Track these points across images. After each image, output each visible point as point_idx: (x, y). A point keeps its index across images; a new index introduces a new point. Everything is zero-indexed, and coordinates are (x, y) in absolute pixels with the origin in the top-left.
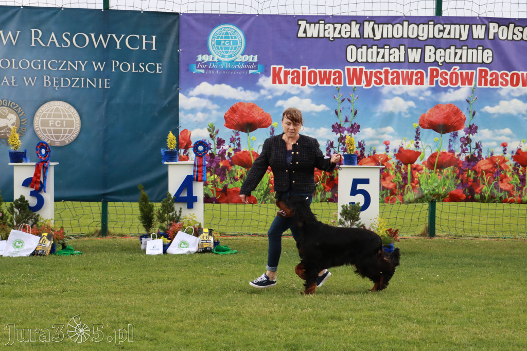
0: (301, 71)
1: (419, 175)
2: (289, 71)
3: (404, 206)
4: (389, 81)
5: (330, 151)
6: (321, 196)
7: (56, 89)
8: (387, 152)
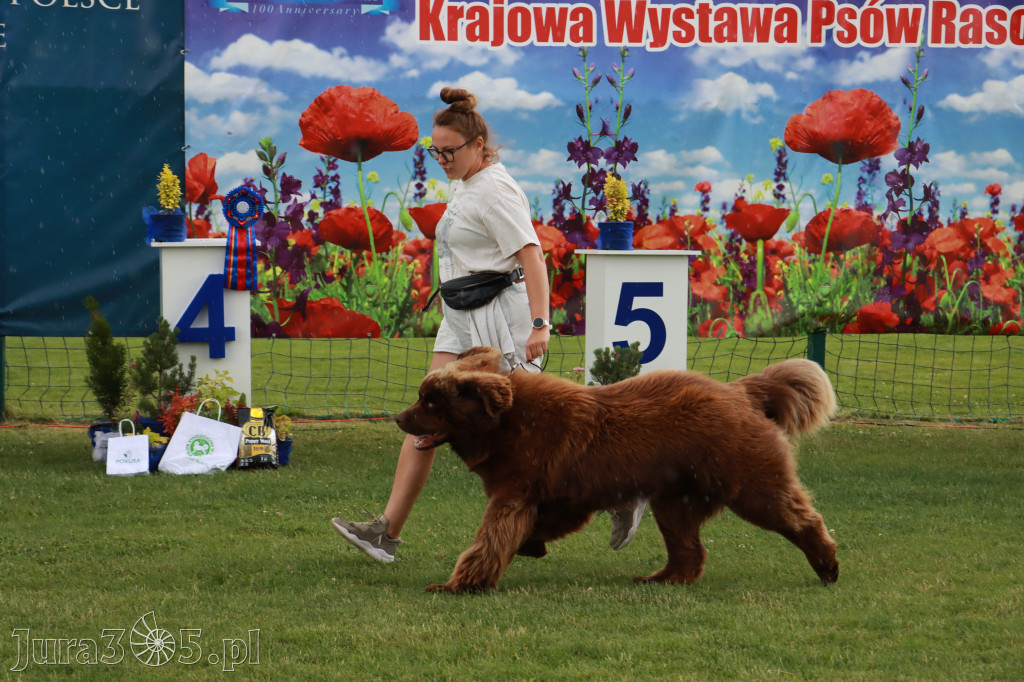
1: (785, 267)
2: (462, 8)
3: (745, 345)
4: (711, 34)
5: (562, 208)
8: (706, 209)
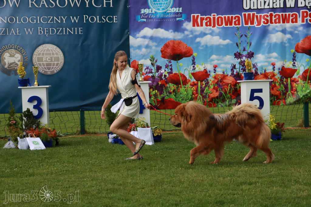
0: (212, 17)
1: (296, 85)
3: (286, 107)
4: (273, 21)
5: (234, 71)
6: (229, 102)
7: (47, 36)
8: (274, 70)
